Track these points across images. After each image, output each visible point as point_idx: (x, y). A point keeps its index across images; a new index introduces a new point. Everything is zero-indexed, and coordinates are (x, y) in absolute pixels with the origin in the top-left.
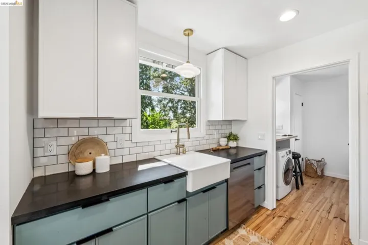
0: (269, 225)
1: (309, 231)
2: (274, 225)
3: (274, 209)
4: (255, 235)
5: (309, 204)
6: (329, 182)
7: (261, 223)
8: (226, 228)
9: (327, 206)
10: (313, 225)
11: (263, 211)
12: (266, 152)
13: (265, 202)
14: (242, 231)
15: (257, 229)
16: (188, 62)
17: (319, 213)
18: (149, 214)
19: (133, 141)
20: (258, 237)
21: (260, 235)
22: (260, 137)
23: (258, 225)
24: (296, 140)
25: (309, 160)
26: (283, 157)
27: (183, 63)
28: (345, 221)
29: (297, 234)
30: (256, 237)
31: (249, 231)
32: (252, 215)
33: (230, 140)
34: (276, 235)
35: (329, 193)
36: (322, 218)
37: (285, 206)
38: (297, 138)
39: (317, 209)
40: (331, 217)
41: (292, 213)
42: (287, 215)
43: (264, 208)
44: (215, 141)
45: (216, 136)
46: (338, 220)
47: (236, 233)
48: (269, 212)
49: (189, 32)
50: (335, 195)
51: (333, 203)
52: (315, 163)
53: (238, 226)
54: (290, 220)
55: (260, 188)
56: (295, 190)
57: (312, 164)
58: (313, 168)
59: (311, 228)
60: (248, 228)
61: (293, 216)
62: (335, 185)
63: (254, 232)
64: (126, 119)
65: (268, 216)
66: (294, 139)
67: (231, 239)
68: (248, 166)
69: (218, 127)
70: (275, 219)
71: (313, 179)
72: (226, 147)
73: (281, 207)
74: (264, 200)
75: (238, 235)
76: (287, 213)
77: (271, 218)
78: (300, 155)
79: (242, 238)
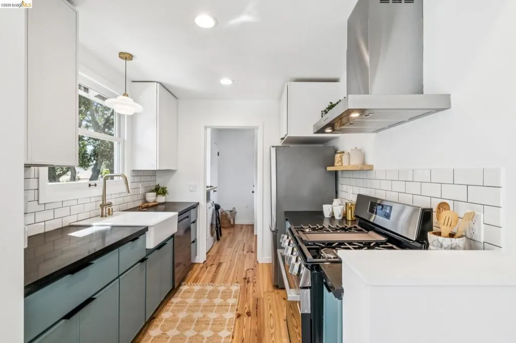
0: (205, 274)
1: (234, 266)
2: (209, 272)
3: (205, 261)
4: (197, 285)
5: (229, 249)
6: (239, 228)
7: (198, 275)
8: (172, 287)
9: (241, 246)
10: (236, 262)
11: (196, 266)
12: (198, 203)
13: (197, 257)
14: (184, 288)
15: (196, 280)
16: (125, 95)
17: (237, 253)
18: (120, 277)
19: (40, 202)
20: (200, 285)
21: (201, 284)
22: (191, 189)
23: (196, 277)
24: (214, 191)
25: (223, 212)
26: (209, 208)
27: (118, 96)
28: (253, 252)
29: (227, 272)
30: (199, 286)
31: (191, 284)
32: (188, 272)
33: (159, 194)
34: (213, 278)
35: (241, 237)
36: (240, 256)
37: (212, 256)
38: (215, 190)
39: (236, 250)
40: (245, 252)
41: (220, 259)
42: (216, 262)
43: (196, 263)
44: (140, 197)
45: (141, 191)
46: (250, 252)
47: (179, 291)
48: (201, 266)
49: (126, 57)
50: (245, 237)
51: (245, 243)
52: (228, 213)
53: (180, 285)
54: (220, 264)
55: (194, 242)
56: (216, 242)
57: (226, 214)
58: (227, 218)
59: (235, 264)
60: (189, 283)
61: (221, 261)
62: (243, 230)
63: (195, 284)
64: (30, 167)
65: (202, 268)
66: (213, 191)
67: (177, 297)
68: (187, 219)
69: (143, 179)
70: (208, 268)
71: (228, 229)
72: (155, 203)
73: (210, 258)
74: (196, 255)
75: (182, 291)
76: (216, 261)
77: (205, 268)
78: (219, 206)
79: (188, 291)
